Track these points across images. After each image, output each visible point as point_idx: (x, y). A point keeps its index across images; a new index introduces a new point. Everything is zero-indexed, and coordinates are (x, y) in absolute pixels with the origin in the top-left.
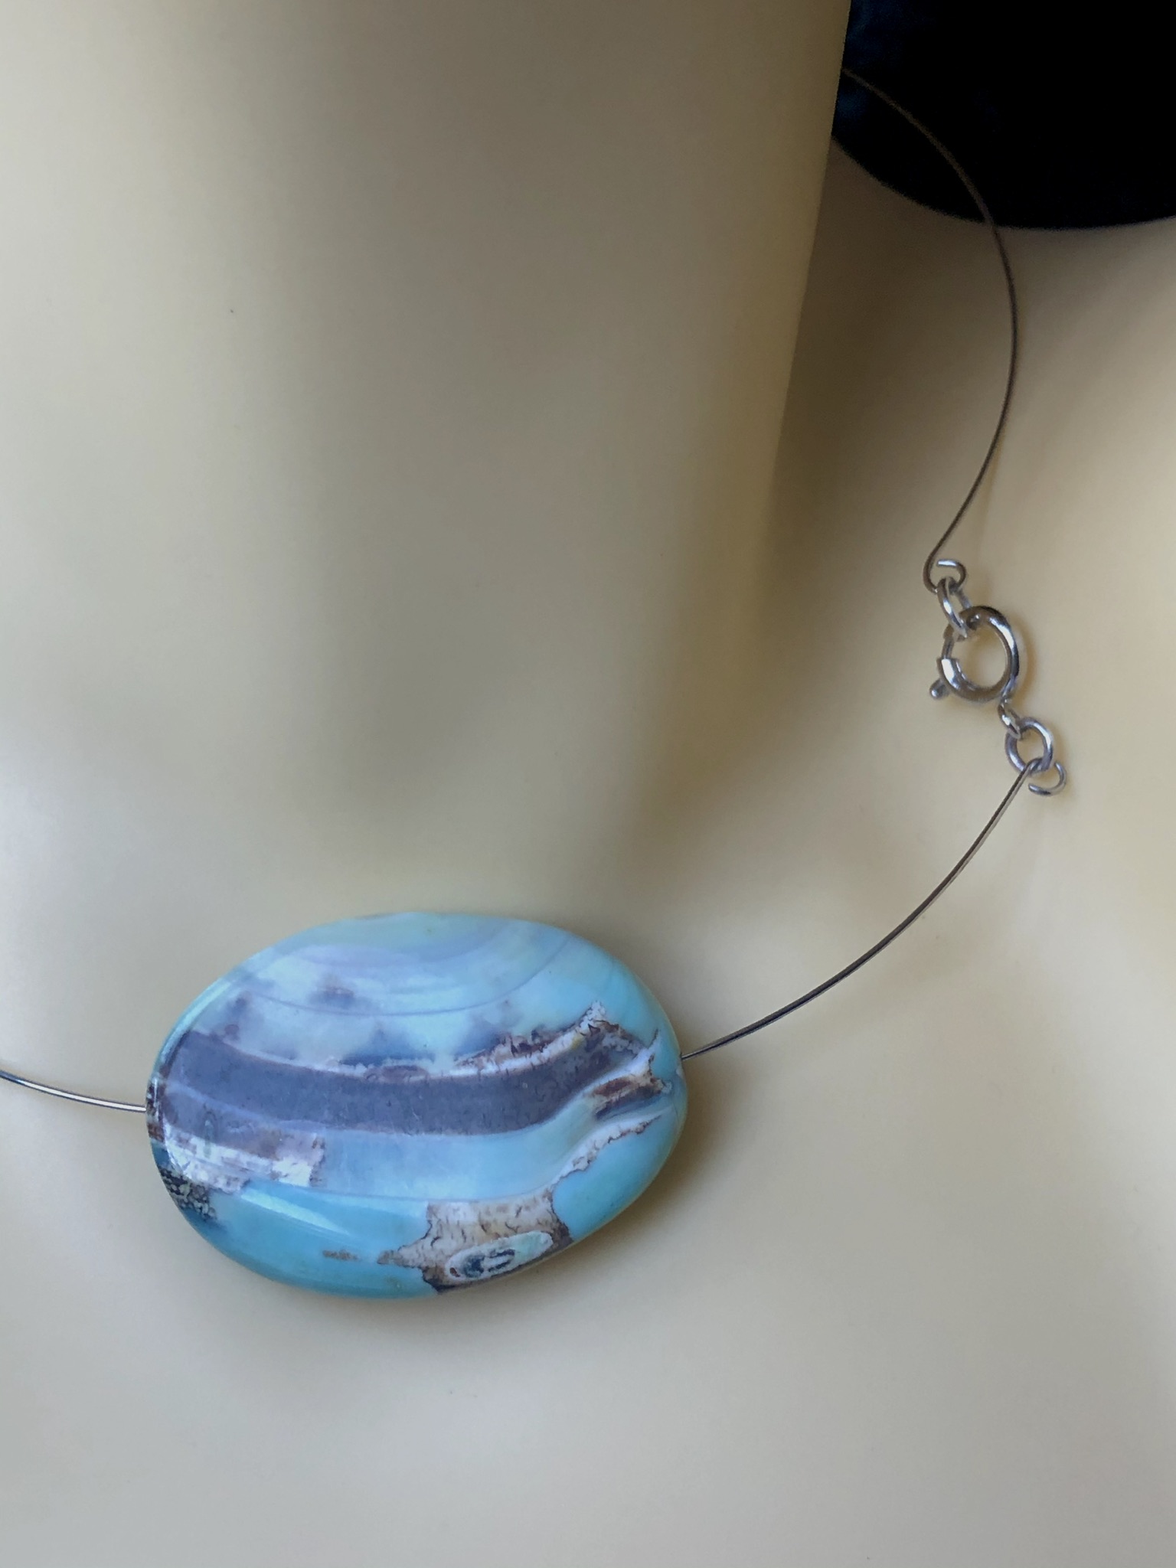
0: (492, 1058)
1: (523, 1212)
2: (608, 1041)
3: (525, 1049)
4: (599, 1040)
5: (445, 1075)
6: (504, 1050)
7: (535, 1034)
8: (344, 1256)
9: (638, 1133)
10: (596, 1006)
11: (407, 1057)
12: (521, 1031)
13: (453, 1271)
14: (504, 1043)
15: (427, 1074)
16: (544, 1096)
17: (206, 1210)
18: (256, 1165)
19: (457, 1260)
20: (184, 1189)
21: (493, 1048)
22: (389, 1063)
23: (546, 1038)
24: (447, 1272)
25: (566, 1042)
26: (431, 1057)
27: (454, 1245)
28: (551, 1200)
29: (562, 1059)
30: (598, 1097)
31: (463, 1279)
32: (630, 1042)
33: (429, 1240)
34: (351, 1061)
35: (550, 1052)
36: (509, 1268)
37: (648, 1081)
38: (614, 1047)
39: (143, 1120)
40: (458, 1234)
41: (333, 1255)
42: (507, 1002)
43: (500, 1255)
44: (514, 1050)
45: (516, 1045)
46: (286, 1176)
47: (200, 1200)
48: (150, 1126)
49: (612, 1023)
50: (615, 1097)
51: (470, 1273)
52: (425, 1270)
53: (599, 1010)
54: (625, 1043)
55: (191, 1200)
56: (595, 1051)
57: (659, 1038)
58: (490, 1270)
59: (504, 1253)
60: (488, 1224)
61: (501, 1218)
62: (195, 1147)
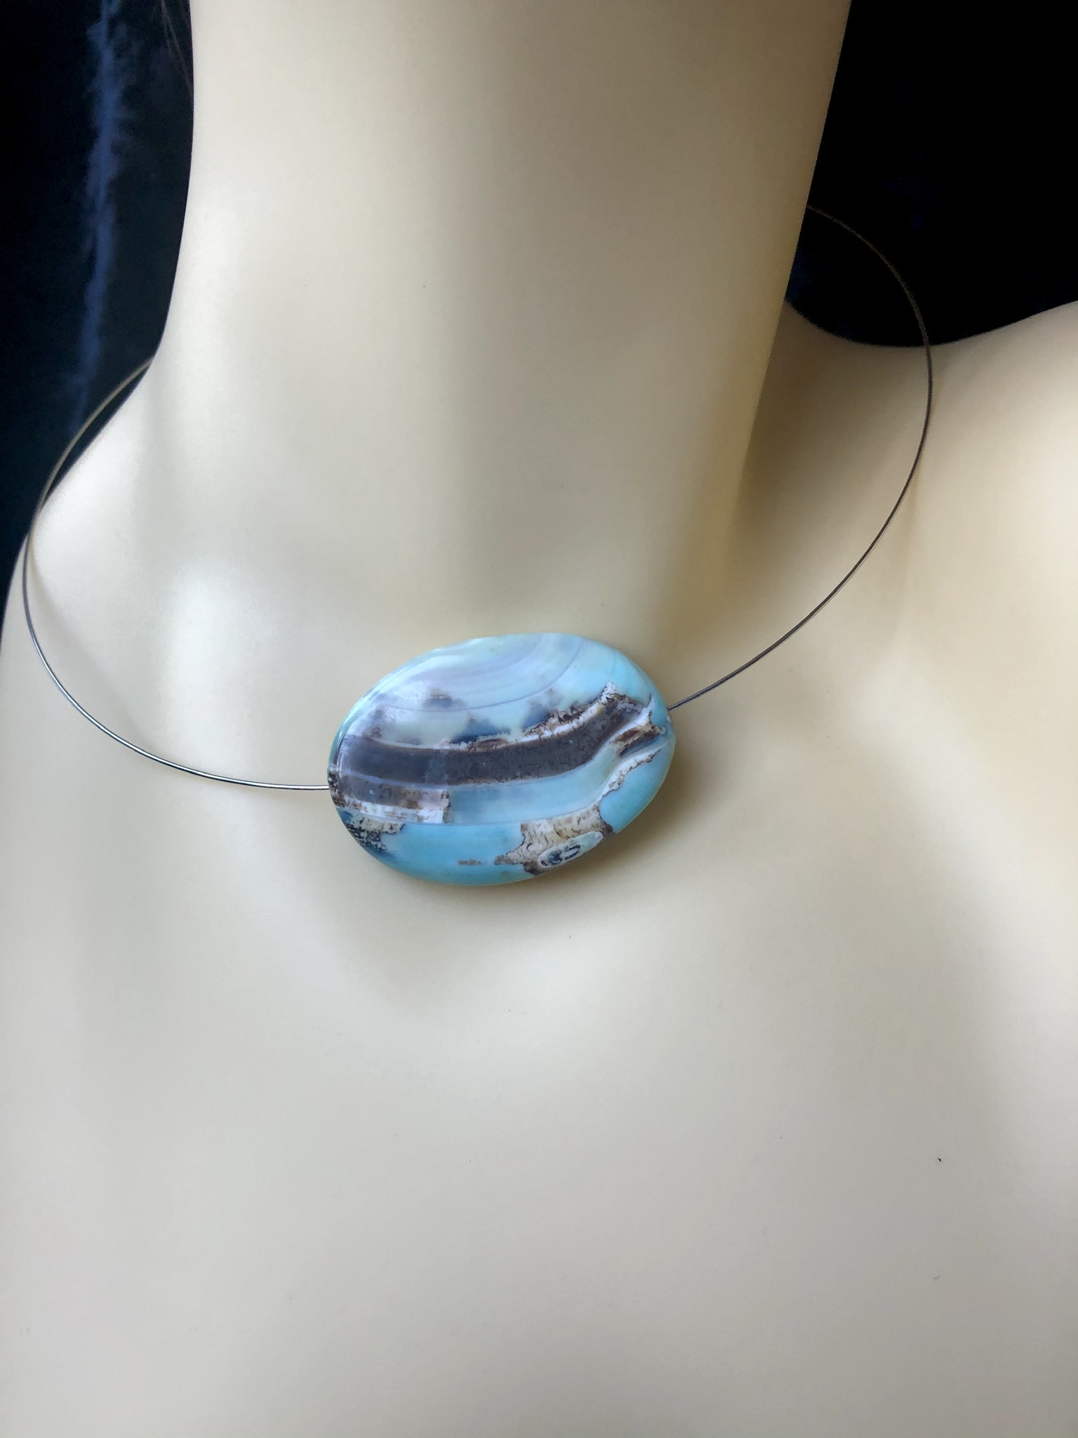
0: (547, 727)
1: (582, 821)
2: (620, 706)
3: (567, 718)
4: (615, 707)
5: (518, 742)
6: (554, 720)
7: (572, 709)
8: (472, 863)
9: (648, 762)
10: (609, 684)
11: (492, 734)
12: (563, 708)
13: (543, 862)
14: (553, 717)
15: (507, 743)
16: (584, 747)
17: (379, 846)
18: (406, 814)
19: (544, 855)
20: (364, 834)
21: (547, 721)
22: (482, 739)
23: (580, 710)
24: (540, 864)
25: (594, 710)
26: (508, 731)
27: (541, 847)
28: (598, 811)
29: (593, 721)
30: (619, 742)
31: (550, 866)
32: (635, 705)
33: (525, 846)
34: (457, 741)
35: (584, 718)
36: (578, 856)
37: (650, 728)
38: (625, 709)
39: (328, 795)
40: (543, 840)
41: (466, 863)
42: (551, 689)
43: (571, 849)
44: (560, 720)
45: (561, 716)
46: (427, 818)
47: (375, 840)
48: (334, 798)
49: (622, 694)
50: (630, 741)
51: (554, 862)
52: (525, 864)
53: (612, 687)
54: (631, 706)
55: (369, 840)
56: (613, 714)
57: (653, 700)
58: (566, 858)
59: (574, 848)
60: (560, 831)
61: (568, 827)
62: (365, 808)
